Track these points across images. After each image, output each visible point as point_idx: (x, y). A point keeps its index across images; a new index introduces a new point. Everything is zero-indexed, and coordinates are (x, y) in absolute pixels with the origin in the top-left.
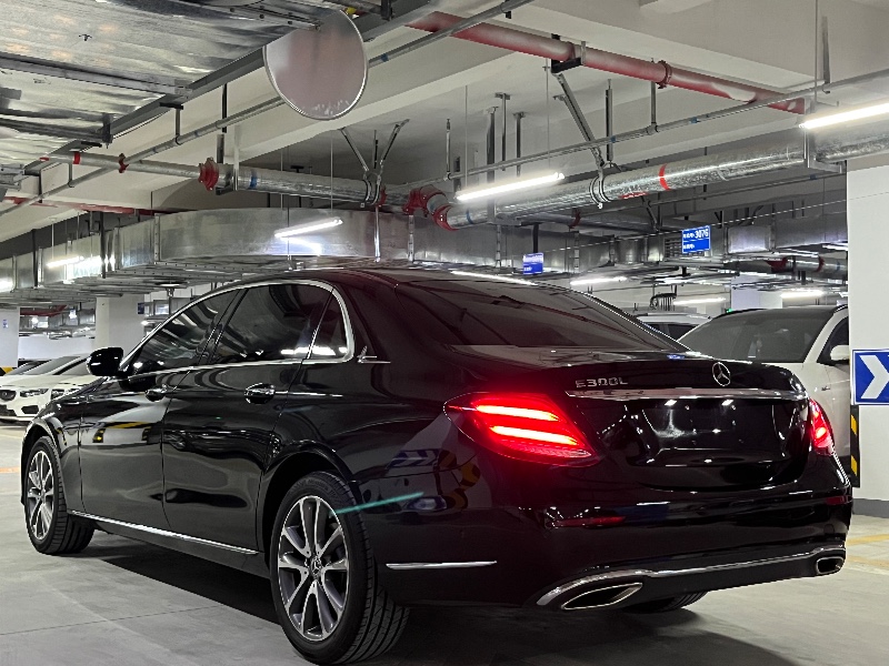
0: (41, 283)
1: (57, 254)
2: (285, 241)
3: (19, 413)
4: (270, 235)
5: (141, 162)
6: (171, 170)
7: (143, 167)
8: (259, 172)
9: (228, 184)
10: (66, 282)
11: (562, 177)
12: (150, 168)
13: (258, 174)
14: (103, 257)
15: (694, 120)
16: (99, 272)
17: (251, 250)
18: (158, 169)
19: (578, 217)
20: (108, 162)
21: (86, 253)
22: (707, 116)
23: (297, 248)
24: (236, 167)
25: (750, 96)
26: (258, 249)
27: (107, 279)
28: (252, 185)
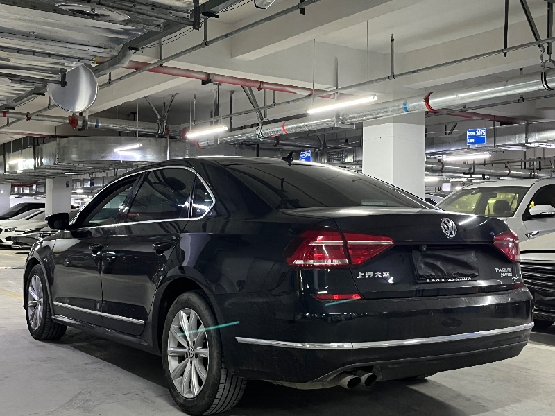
0: (8, 172)
1: (14, 157)
2: (120, 153)
3: (4, 240)
4: (112, 150)
5: (38, 116)
6: (53, 119)
7: (39, 118)
8: (100, 120)
9: (83, 126)
10: (18, 171)
11: (227, 129)
12: (42, 119)
13: (99, 121)
14: (35, 159)
15: (289, 102)
16: (32, 167)
17: (103, 157)
18: (46, 119)
19: (278, 141)
20: (20, 116)
21: (27, 157)
22: (293, 101)
23: (125, 157)
24: (87, 118)
25: (309, 93)
26: (105, 157)
27: (37, 171)
28: (96, 126)
